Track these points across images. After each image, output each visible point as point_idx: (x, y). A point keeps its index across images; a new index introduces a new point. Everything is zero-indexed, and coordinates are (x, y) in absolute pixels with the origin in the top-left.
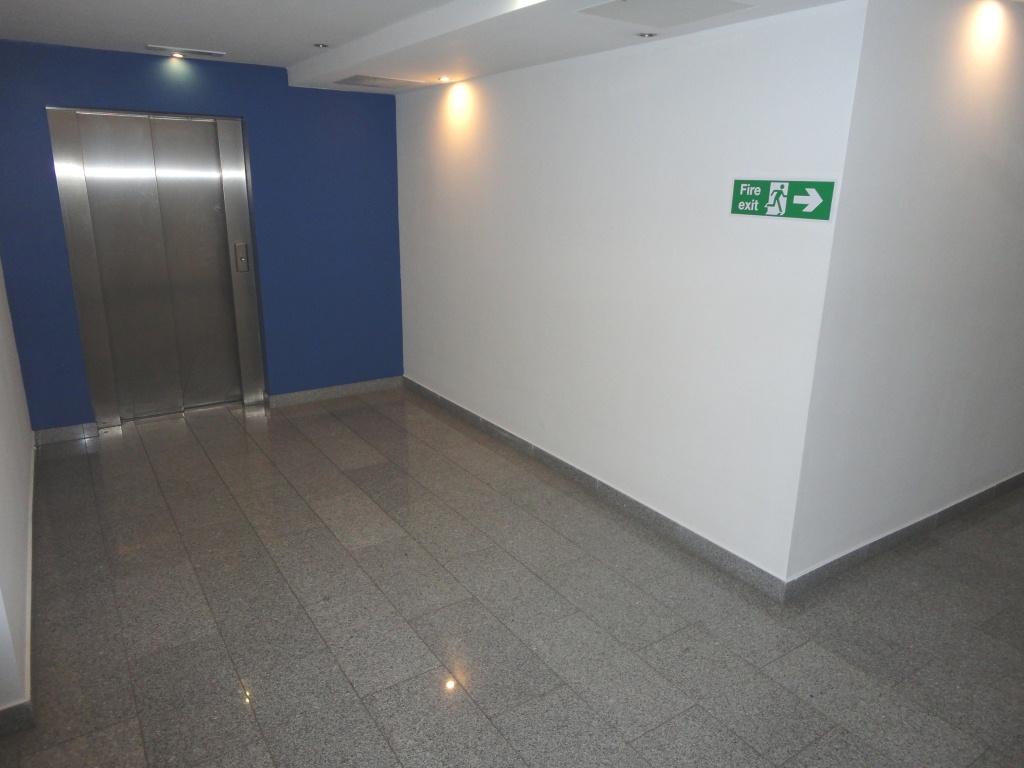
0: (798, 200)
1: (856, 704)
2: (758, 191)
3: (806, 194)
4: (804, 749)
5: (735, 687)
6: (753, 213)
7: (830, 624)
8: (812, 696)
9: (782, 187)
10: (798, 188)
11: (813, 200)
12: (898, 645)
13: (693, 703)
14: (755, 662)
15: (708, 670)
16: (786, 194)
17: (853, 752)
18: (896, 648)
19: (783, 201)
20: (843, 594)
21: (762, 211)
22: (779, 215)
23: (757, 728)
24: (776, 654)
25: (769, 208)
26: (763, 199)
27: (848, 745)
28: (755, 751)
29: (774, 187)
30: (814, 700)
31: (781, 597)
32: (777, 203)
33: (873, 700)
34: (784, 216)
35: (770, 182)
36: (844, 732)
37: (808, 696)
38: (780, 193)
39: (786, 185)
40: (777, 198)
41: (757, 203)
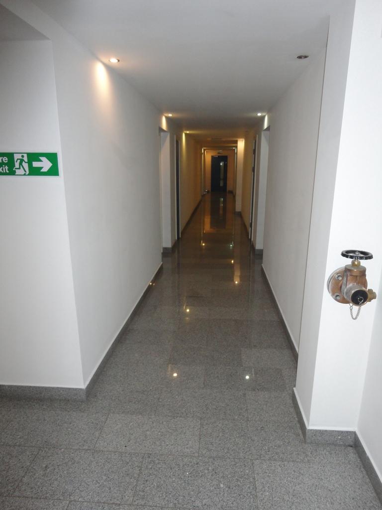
0: (35, 164)
1: (146, 435)
2: (5, 160)
3: (41, 161)
4: (138, 481)
5: (86, 471)
6: (5, 174)
7: (113, 398)
8: (126, 446)
9: (23, 156)
10: (34, 157)
11: (46, 165)
12: (146, 391)
13: (68, 502)
14: (89, 447)
15: (65, 472)
16: (26, 161)
17: (159, 463)
18: (146, 393)
19: (26, 166)
20: (110, 378)
21: (12, 173)
22: (25, 175)
23: (110, 489)
24: (97, 434)
25: (17, 170)
26: (11, 164)
27: (154, 462)
28: (116, 504)
29: (16, 157)
30: (128, 448)
31: (84, 397)
32: (21, 166)
33: (151, 428)
34: (28, 175)
35: (14, 153)
36: (149, 455)
37: (124, 448)
38: (22, 161)
39: (25, 155)
40: (21, 164)
41: (7, 168)
